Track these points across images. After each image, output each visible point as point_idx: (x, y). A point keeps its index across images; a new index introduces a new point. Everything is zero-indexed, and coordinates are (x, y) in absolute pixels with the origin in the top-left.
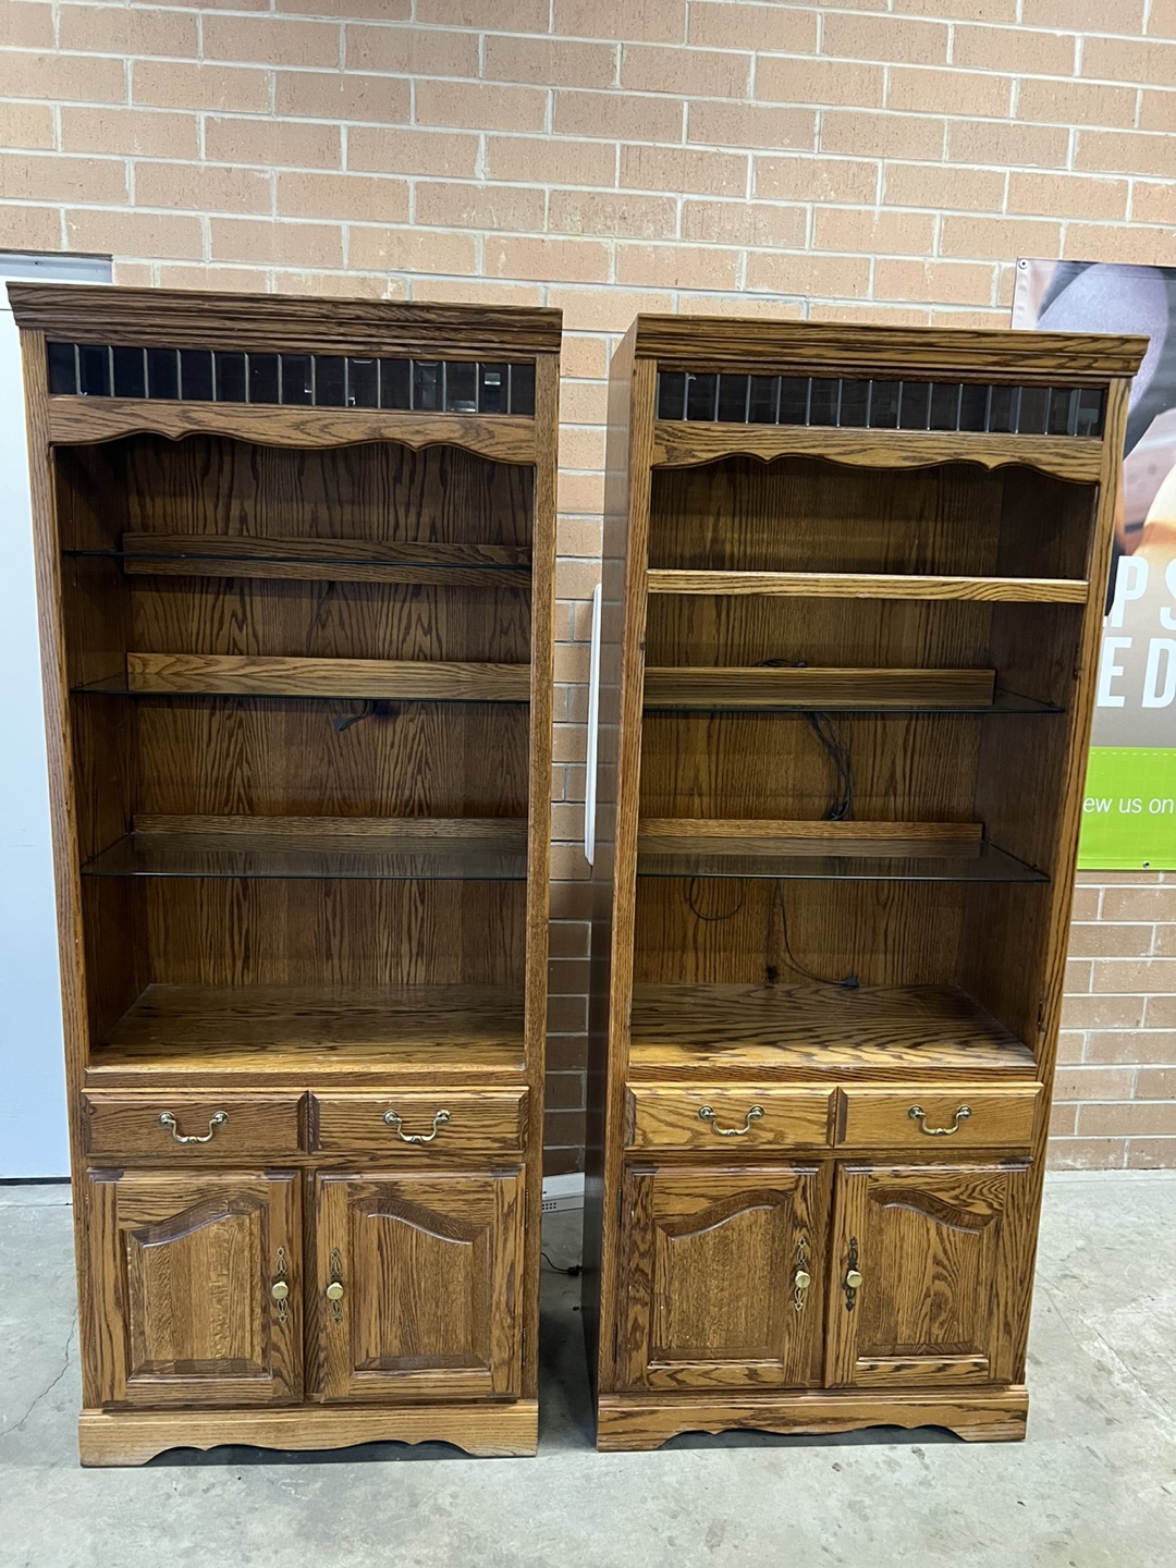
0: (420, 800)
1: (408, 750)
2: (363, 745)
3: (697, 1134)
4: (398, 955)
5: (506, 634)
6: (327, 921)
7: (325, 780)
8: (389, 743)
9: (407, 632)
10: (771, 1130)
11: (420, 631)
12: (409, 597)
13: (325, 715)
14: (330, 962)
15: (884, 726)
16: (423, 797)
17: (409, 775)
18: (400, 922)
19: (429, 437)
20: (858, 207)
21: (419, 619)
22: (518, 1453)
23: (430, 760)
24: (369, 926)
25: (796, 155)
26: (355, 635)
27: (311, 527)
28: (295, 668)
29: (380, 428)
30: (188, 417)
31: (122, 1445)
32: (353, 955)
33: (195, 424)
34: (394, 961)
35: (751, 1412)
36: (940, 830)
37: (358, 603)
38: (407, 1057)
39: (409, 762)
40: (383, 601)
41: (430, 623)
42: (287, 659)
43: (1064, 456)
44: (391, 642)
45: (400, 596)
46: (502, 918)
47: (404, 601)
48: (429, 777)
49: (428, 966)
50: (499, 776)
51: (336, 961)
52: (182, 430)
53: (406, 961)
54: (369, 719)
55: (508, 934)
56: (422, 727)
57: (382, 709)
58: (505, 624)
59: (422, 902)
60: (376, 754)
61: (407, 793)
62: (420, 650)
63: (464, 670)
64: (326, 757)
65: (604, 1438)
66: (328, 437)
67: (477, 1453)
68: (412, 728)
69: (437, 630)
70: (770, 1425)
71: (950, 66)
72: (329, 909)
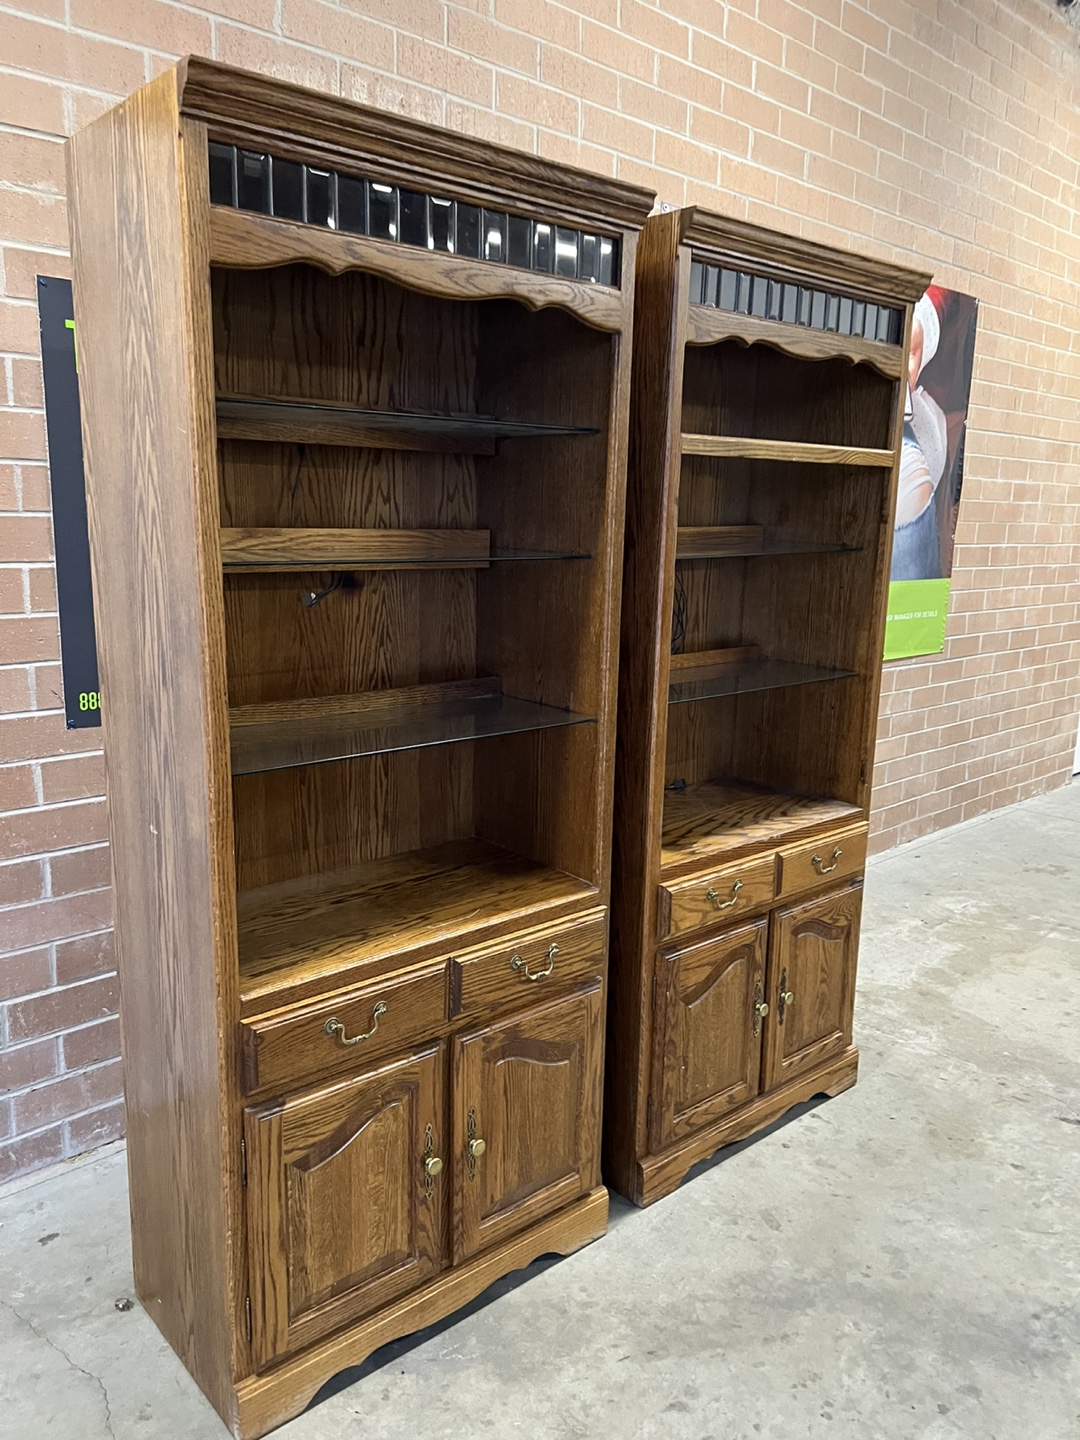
0: (383, 673)
1: (372, 621)
2: (332, 620)
3: (705, 913)
4: (366, 832)
5: (452, 501)
6: (303, 810)
7: (297, 660)
8: (355, 617)
9: (369, 501)
10: (744, 897)
11: (380, 499)
12: (371, 464)
13: (296, 591)
14: (307, 853)
15: (693, 575)
16: (385, 669)
17: (373, 648)
18: (368, 798)
19: (549, 298)
20: (568, 137)
21: (379, 487)
22: (595, 1237)
23: (390, 632)
24: (341, 806)
25: (525, 79)
26: (323, 505)
27: (282, 387)
28: (291, 540)
29: (513, 284)
30: (352, 250)
31: (283, 1400)
32: (328, 842)
33: (358, 259)
34: (364, 839)
35: (729, 1130)
36: (730, 655)
37: (326, 470)
38: (496, 908)
39: (373, 635)
40: (347, 469)
41: (388, 493)
42: (284, 530)
43: (887, 358)
44: (355, 511)
45: (363, 461)
46: (451, 779)
47: (366, 469)
48: (389, 648)
49: (393, 837)
50: (447, 641)
51: (312, 851)
52: (344, 264)
53: (373, 837)
54: (337, 592)
55: (456, 793)
56: (384, 597)
57: (347, 581)
58: (452, 492)
59: (386, 775)
60: (343, 629)
61: (371, 667)
62: (381, 519)
63: (437, 536)
64: (298, 637)
65: (647, 1195)
66: (471, 287)
67: (569, 1251)
68: (376, 599)
69: (395, 498)
70: (739, 1135)
71: (618, 29)
72: (305, 797)
